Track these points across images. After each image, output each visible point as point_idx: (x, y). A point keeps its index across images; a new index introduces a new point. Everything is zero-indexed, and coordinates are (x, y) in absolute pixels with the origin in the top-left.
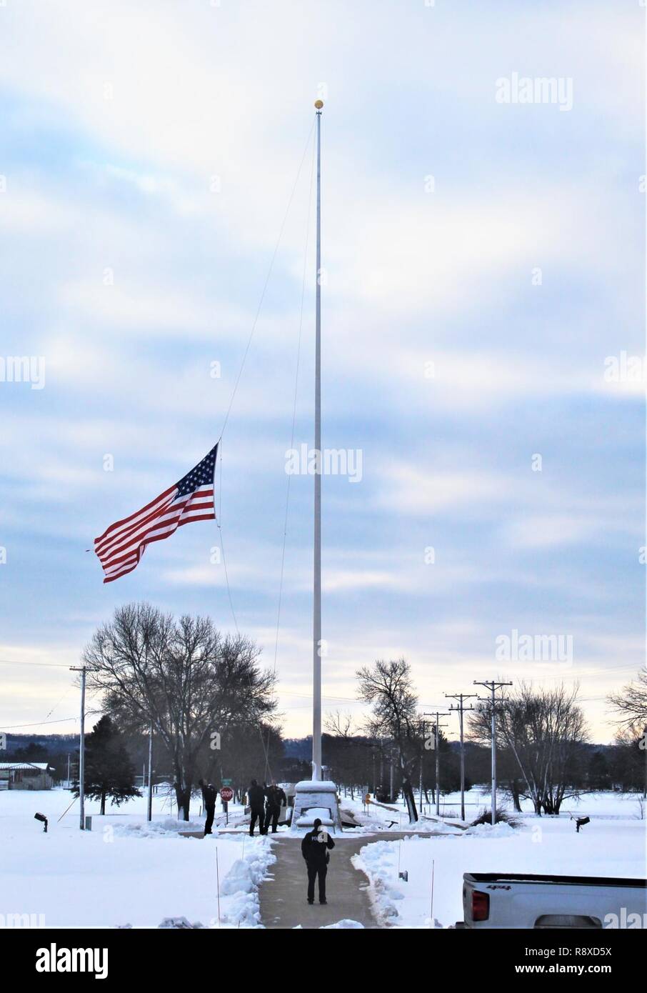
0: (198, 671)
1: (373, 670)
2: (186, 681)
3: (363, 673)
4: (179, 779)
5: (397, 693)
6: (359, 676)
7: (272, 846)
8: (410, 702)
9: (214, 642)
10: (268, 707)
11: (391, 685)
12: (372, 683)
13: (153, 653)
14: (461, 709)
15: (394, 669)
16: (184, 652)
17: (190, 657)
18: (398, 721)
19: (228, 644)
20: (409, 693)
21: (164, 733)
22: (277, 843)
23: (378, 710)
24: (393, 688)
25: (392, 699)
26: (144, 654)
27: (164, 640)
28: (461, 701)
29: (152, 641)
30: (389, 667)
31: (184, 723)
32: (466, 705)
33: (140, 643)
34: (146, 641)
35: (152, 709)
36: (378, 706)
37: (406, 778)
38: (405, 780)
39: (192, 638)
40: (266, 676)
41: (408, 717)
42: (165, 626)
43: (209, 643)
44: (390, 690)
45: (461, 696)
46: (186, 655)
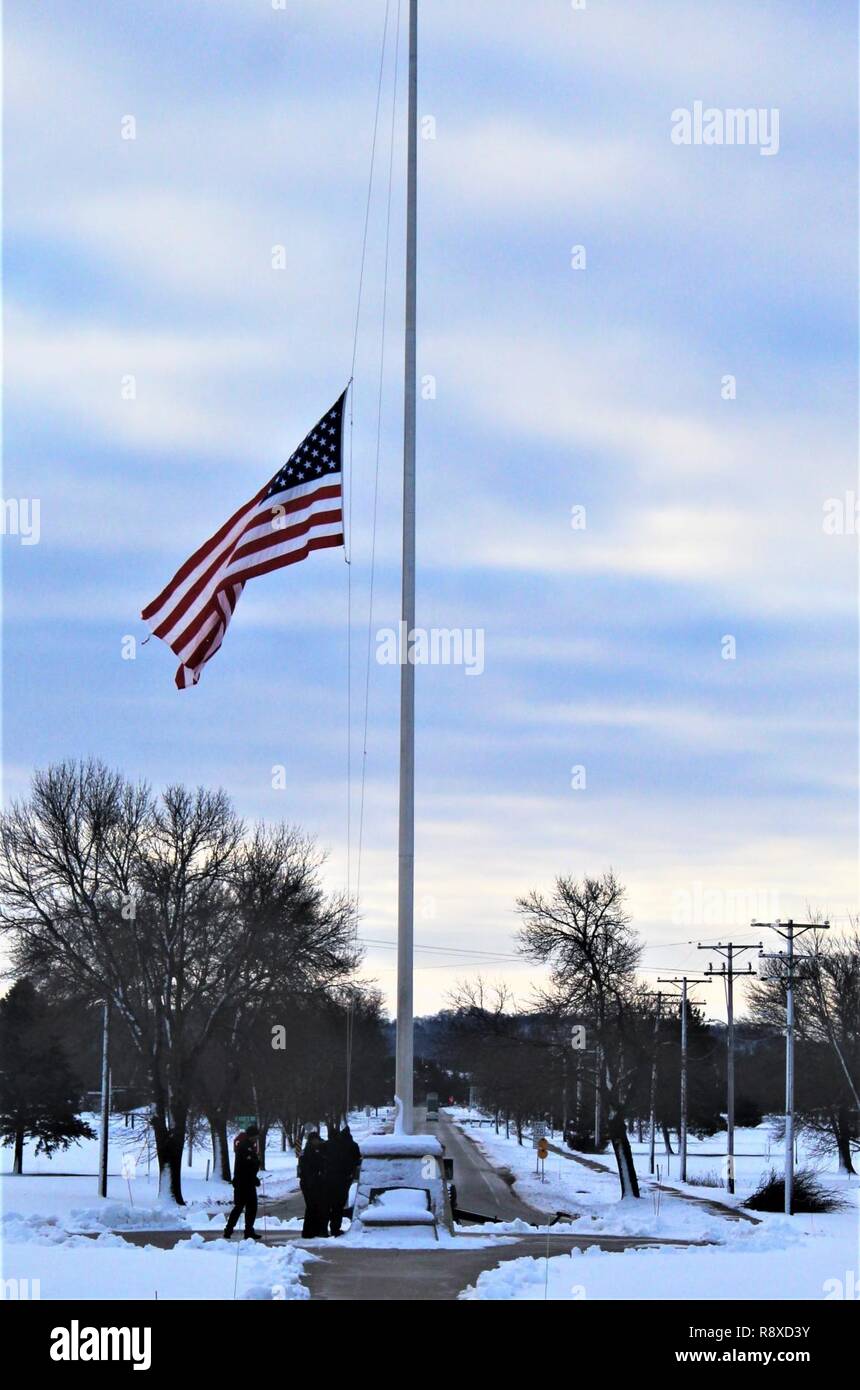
0: (203, 896)
1: (550, 897)
2: (176, 915)
3: (530, 901)
4: (161, 1110)
5: (599, 943)
6: (522, 907)
7: (307, 1266)
8: (625, 958)
9: (232, 841)
10: (343, 966)
11: (586, 926)
12: (548, 921)
13: (112, 860)
14: (729, 974)
15: (593, 893)
16: (172, 857)
17: (183, 868)
18: (601, 996)
19: (260, 843)
20: (622, 943)
21: (132, 1019)
22: (317, 1258)
23: (561, 975)
24: (590, 931)
25: (588, 953)
26: (91, 863)
27: (133, 834)
28: (730, 957)
29: (109, 835)
30: (581, 891)
31: (173, 1000)
32: (739, 964)
33: (84, 841)
34: (97, 836)
35: (108, 971)
36: (561, 966)
37: (618, 1108)
38: (613, 1114)
39: (188, 832)
40: (336, 908)
41: (622, 988)
42: (135, 807)
43: (223, 842)
44: (585, 934)
45: (730, 947)
46: (176, 864)
